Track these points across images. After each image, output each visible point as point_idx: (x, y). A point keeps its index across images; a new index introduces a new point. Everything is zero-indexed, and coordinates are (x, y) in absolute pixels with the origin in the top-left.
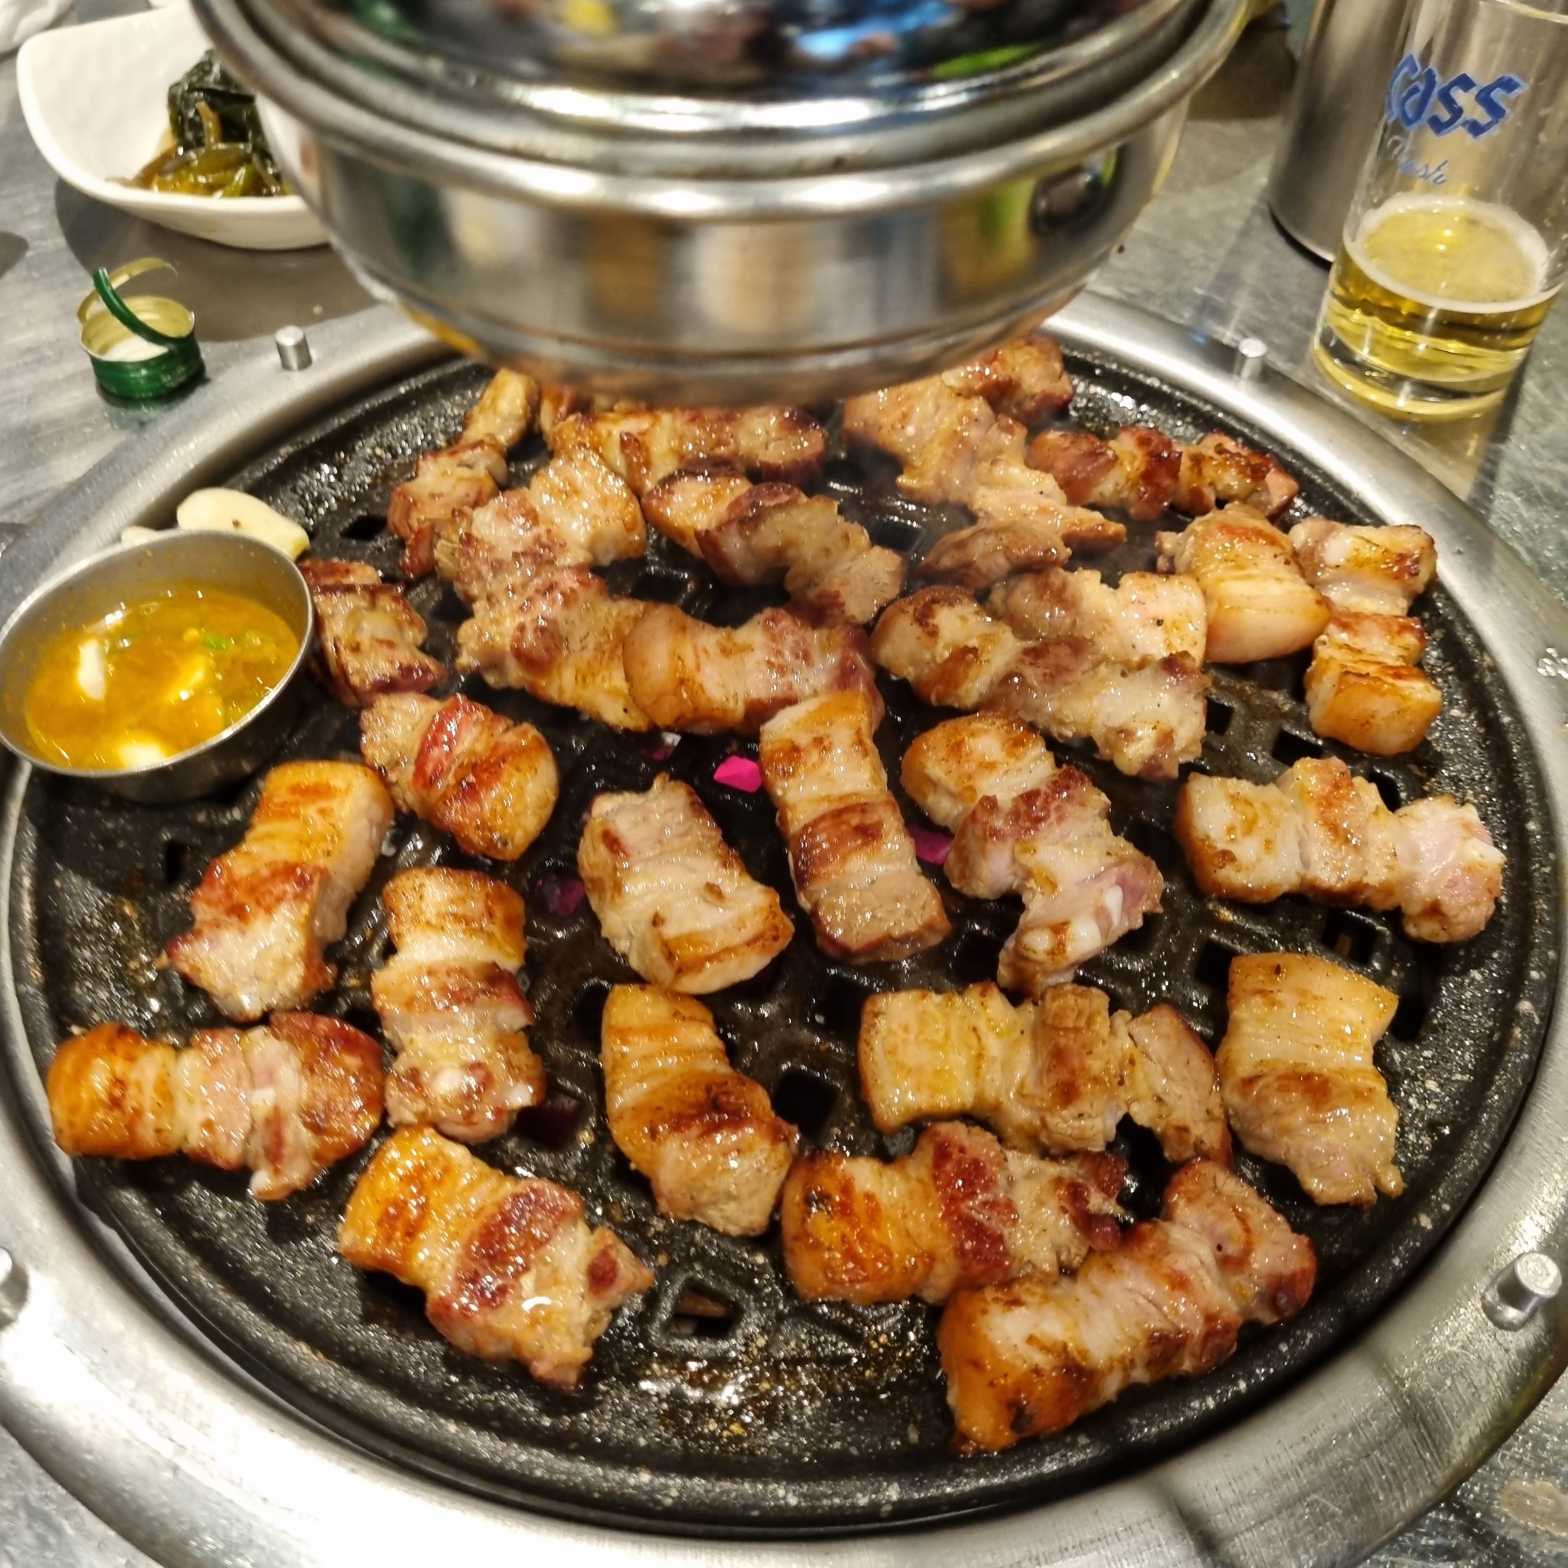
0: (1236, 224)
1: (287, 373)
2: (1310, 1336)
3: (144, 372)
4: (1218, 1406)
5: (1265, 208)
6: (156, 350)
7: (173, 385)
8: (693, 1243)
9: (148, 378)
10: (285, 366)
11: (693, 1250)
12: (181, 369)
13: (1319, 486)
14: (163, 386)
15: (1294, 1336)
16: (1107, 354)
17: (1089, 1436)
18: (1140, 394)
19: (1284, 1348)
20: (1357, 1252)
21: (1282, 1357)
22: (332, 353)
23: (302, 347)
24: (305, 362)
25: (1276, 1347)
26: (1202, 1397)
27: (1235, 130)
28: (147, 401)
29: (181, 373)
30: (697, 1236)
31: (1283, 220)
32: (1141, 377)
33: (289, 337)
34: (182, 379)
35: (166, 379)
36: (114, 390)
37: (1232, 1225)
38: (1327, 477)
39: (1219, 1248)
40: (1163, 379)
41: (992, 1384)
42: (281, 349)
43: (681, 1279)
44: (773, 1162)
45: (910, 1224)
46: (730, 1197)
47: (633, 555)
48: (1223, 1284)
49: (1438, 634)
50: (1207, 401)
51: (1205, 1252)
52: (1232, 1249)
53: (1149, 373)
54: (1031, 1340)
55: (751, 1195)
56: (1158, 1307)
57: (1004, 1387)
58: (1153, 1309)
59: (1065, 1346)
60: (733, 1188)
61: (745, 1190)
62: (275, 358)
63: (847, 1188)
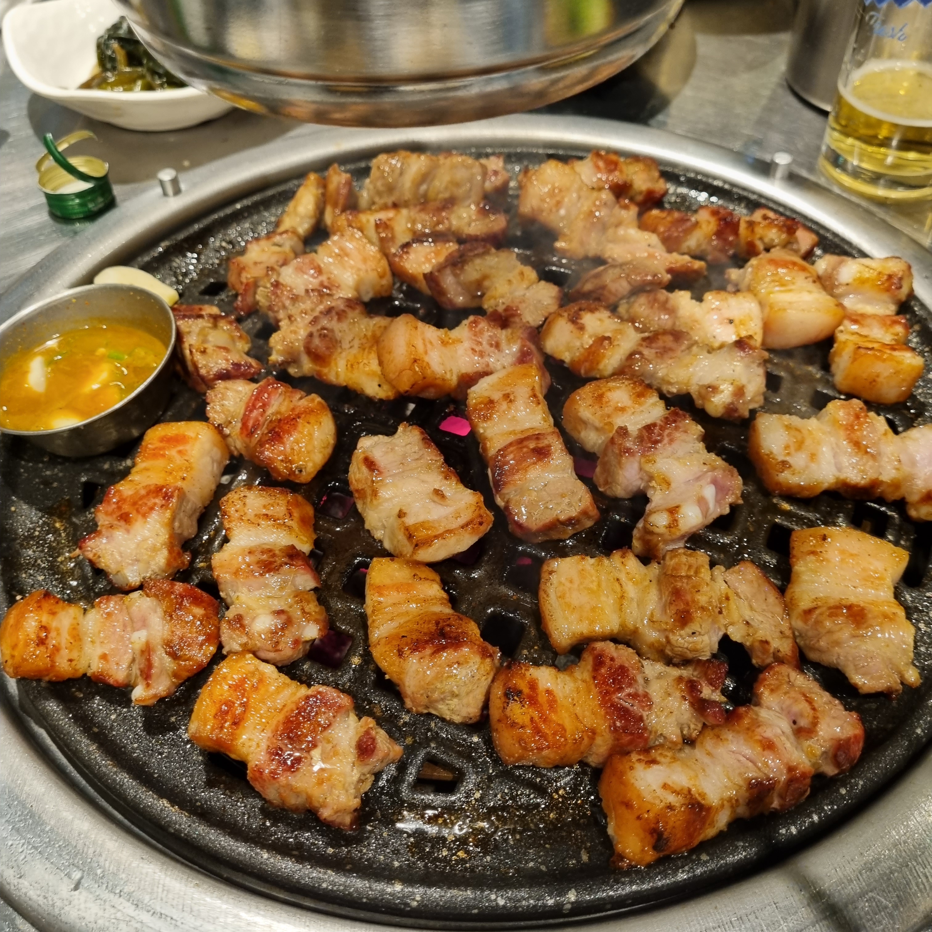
0: (766, 93)
1: (166, 199)
2: (861, 783)
3: (77, 201)
4: (799, 832)
5: (785, 83)
6: (84, 186)
7: (95, 209)
8: (429, 730)
9: (80, 205)
10: (165, 194)
11: (429, 734)
12: (100, 200)
13: (831, 241)
14: (89, 211)
15: (850, 782)
16: (687, 169)
17: (708, 854)
18: (710, 191)
19: (843, 791)
20: (890, 726)
21: (843, 797)
22: (194, 185)
23: (175, 182)
24: (177, 191)
25: (837, 791)
26: (787, 825)
27: (762, 40)
28: (79, 220)
29: (101, 201)
30: (433, 725)
31: (797, 88)
32: (710, 181)
33: (166, 175)
34: (101, 206)
35: (91, 206)
36: (58, 214)
37: (802, 706)
38: (836, 235)
39: (794, 722)
40: (725, 181)
41: (639, 818)
42: (162, 183)
43: (421, 755)
44: (482, 671)
45: (578, 710)
46: (454, 695)
47: (384, 294)
48: (799, 746)
49: (917, 327)
50: (754, 192)
51: (785, 725)
52: (803, 723)
53: (715, 178)
54: (665, 786)
55: (468, 694)
56: (754, 763)
57: (647, 819)
58: (750, 764)
59: (689, 791)
60: (455, 689)
61: (464, 690)
62: (159, 190)
63: (533, 685)
